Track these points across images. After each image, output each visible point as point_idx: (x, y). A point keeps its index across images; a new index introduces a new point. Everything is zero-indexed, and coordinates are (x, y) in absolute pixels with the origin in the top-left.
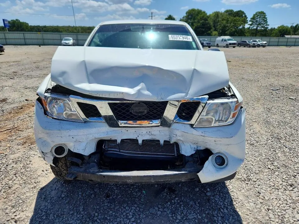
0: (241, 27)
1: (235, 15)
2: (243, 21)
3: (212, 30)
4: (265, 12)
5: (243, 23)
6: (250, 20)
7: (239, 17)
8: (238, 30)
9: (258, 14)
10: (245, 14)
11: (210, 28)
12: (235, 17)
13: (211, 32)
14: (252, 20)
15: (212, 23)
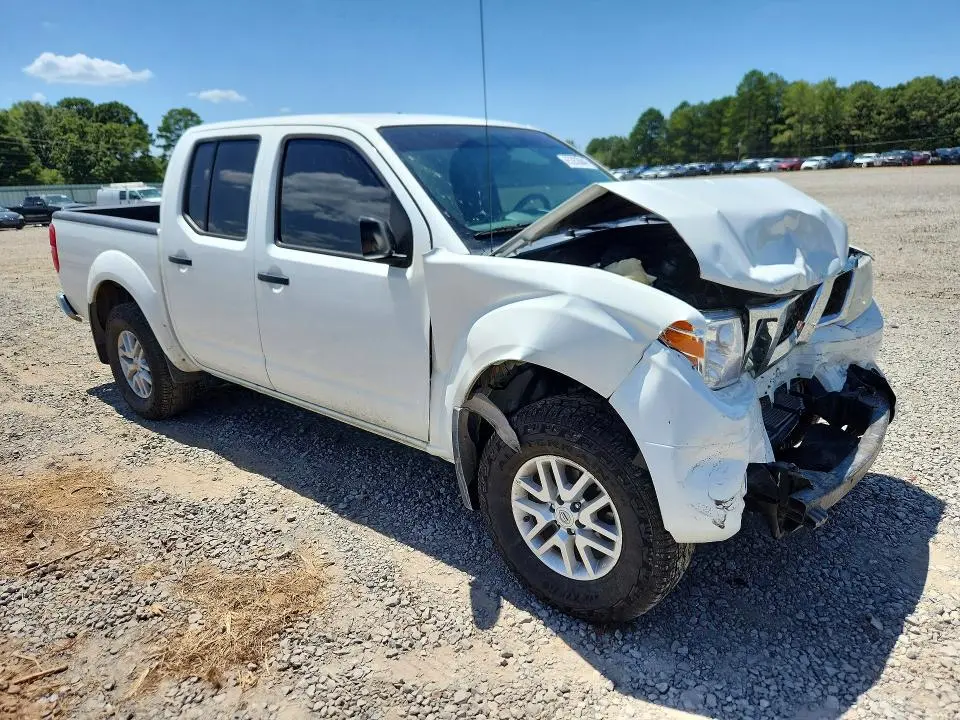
0: (138, 154)
1: (100, 116)
2: (136, 137)
3: (34, 165)
4: (194, 110)
5: (138, 141)
6: (158, 133)
7: (119, 121)
8: (130, 164)
9: (179, 117)
10: (136, 114)
11: (25, 160)
12: (104, 121)
13: (36, 172)
14: (164, 134)
15: (25, 142)
